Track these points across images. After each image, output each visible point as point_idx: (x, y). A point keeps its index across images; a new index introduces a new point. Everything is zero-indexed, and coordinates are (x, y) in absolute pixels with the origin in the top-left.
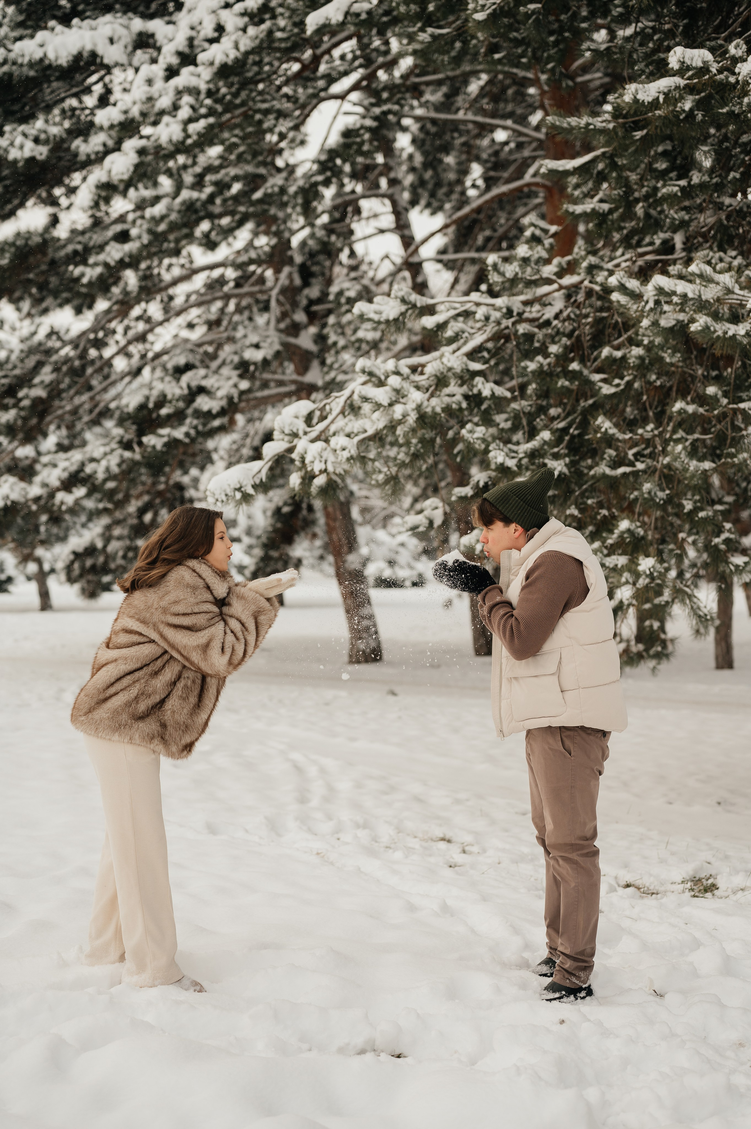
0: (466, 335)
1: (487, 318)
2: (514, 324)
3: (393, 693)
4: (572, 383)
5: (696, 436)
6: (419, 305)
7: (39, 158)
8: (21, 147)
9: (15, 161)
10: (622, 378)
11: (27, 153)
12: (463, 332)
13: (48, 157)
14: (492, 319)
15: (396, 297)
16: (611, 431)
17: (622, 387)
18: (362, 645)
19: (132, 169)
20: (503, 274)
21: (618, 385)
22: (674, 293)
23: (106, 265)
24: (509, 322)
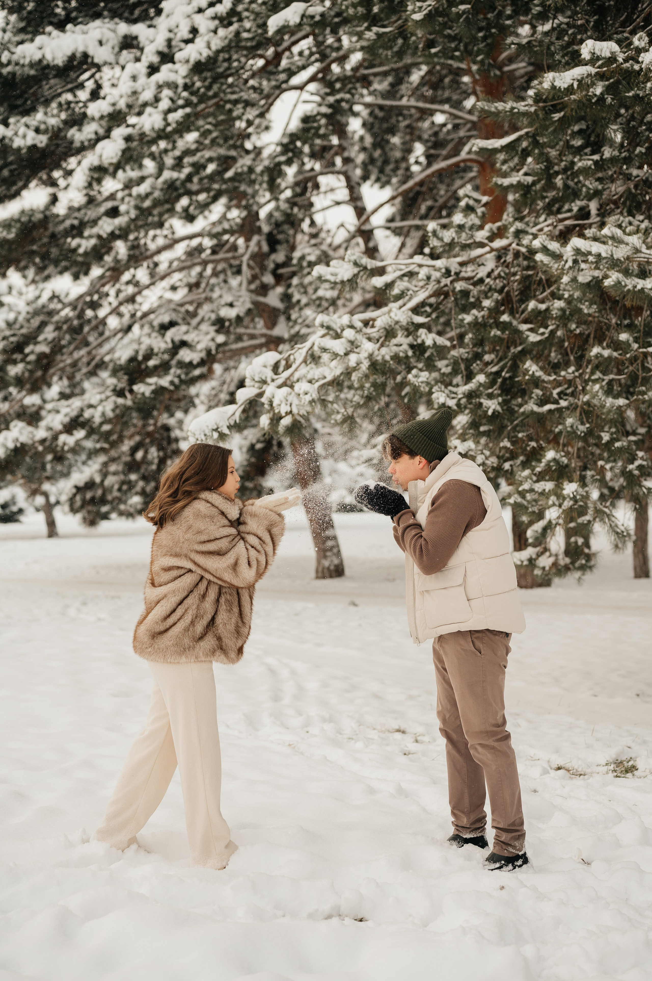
0: (411, 292)
1: (429, 278)
2: (452, 282)
3: (355, 605)
4: (503, 332)
5: (612, 376)
6: (369, 267)
7: (40, 145)
8: (24, 137)
9: (19, 149)
10: (546, 328)
11: (29, 141)
12: (408, 290)
13: (47, 145)
14: (433, 278)
15: (350, 261)
16: (538, 374)
17: (546, 335)
18: (326, 563)
19: (120, 153)
20: (441, 239)
21: (543, 334)
22: (590, 253)
23: (99, 237)
24: (448, 281)
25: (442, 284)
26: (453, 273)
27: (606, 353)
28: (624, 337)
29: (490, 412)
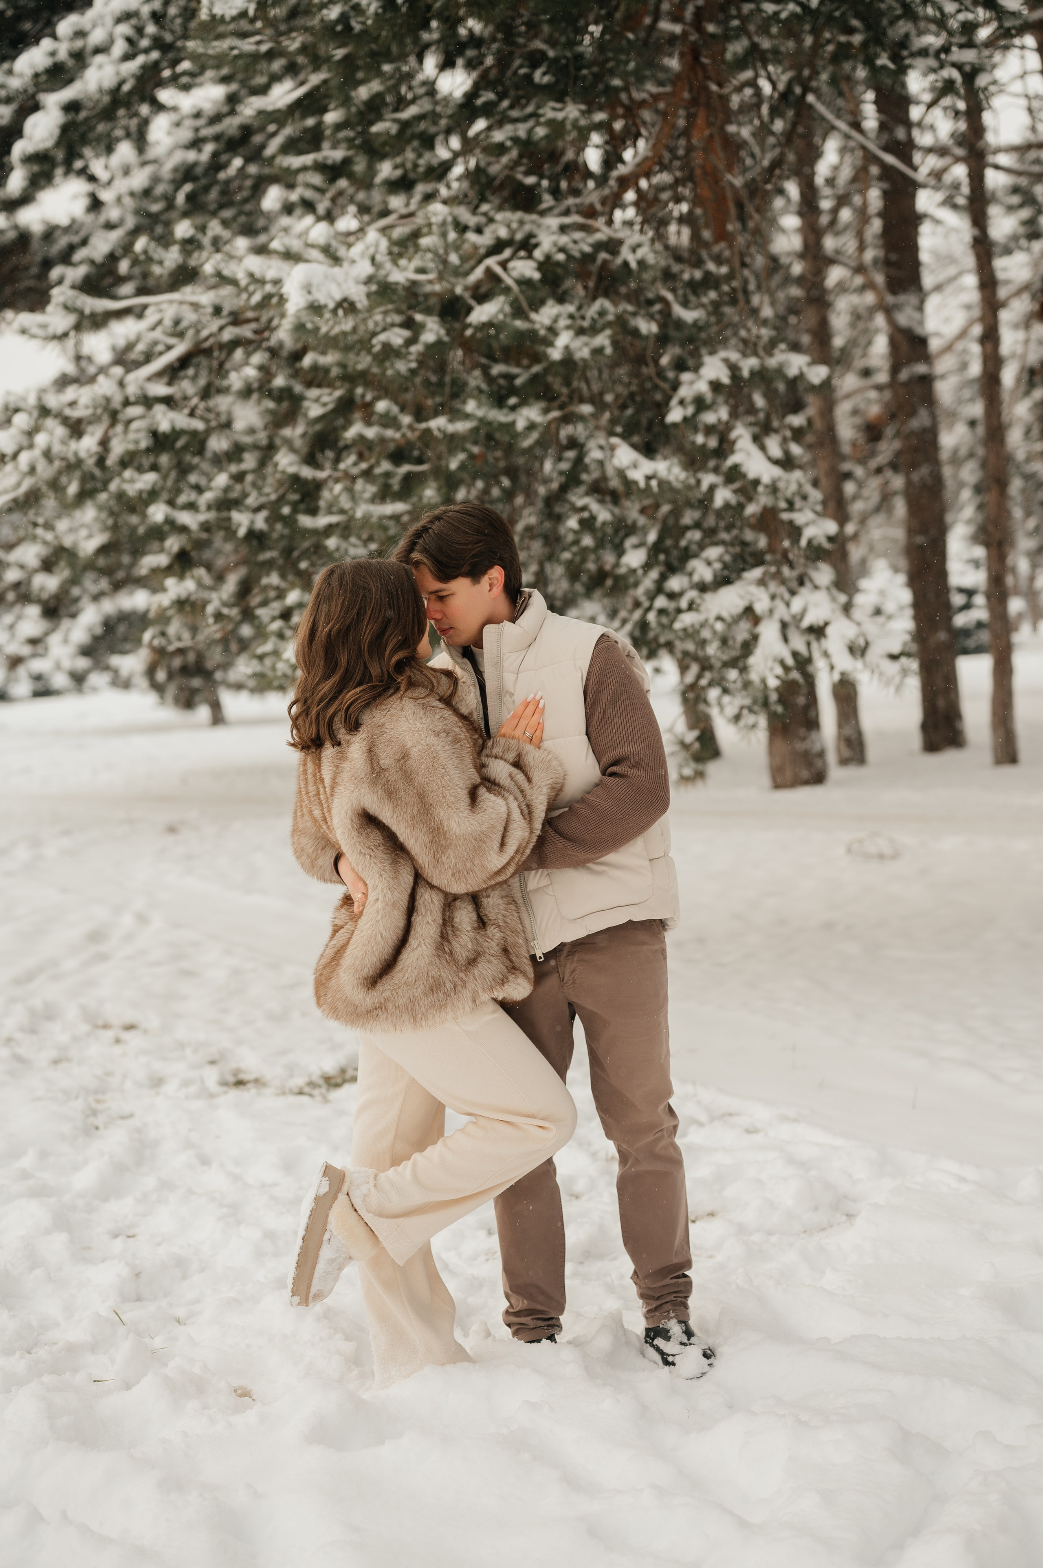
0: (160, 348)
2: (221, 329)
4: (278, 404)
5: (406, 468)
6: (87, 311)
10: (330, 394)
14: (184, 324)
15: (57, 304)
17: (330, 407)
20: (161, 263)
21: (325, 405)
24: (214, 326)
25: (205, 333)
26: (225, 312)
27: (371, 433)
28: (382, 406)
29: (242, 532)
